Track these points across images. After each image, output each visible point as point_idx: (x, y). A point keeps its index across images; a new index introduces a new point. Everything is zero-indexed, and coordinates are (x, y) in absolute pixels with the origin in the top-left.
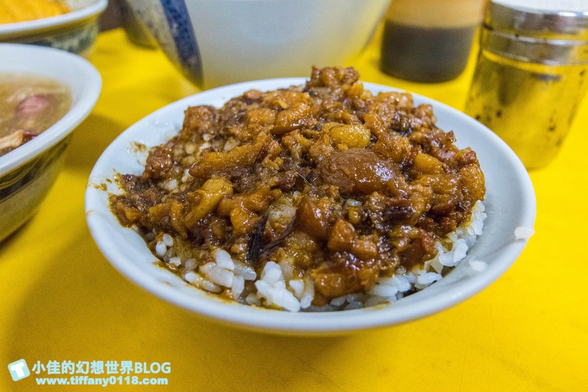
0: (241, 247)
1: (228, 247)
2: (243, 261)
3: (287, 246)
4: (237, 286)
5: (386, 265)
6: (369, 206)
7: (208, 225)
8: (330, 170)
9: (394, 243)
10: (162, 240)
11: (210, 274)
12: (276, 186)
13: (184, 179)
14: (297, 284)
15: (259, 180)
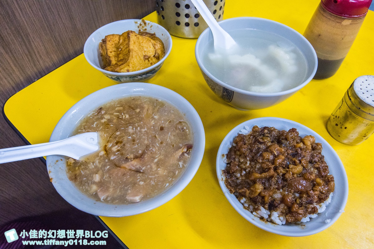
0: (267, 206)
1: (264, 206)
2: (267, 210)
3: (279, 207)
4: (266, 217)
5: (305, 215)
6: (302, 200)
7: (257, 199)
9: (308, 209)
10: (242, 199)
11: (259, 214)
12: (277, 188)
13: (243, 174)
14: (282, 218)
15: (271, 185)
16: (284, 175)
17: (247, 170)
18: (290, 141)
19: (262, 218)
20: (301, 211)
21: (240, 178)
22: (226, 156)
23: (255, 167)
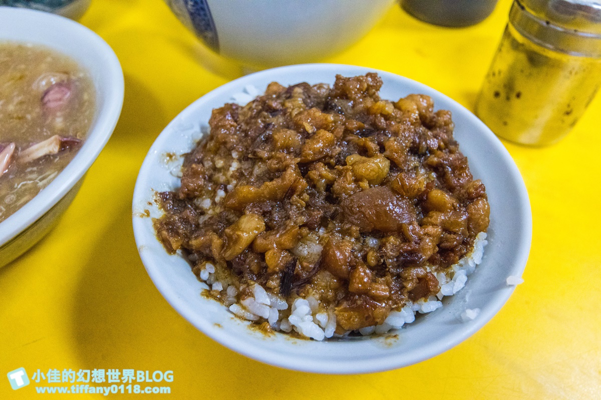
0: (274, 283)
1: (264, 282)
2: (277, 294)
3: (314, 284)
4: (272, 316)
5: (396, 303)
6: (385, 252)
7: (245, 261)
8: (351, 211)
9: (405, 284)
10: (205, 268)
11: (250, 308)
12: (304, 225)
13: (217, 199)
14: (322, 317)
15: (288, 217)
16: (329, 186)
17: (230, 187)
18: (354, 100)
19: (259, 323)
20: (381, 290)
21: (210, 212)
22: (182, 160)
23: (251, 174)
